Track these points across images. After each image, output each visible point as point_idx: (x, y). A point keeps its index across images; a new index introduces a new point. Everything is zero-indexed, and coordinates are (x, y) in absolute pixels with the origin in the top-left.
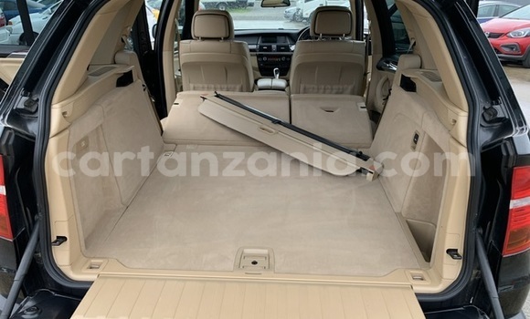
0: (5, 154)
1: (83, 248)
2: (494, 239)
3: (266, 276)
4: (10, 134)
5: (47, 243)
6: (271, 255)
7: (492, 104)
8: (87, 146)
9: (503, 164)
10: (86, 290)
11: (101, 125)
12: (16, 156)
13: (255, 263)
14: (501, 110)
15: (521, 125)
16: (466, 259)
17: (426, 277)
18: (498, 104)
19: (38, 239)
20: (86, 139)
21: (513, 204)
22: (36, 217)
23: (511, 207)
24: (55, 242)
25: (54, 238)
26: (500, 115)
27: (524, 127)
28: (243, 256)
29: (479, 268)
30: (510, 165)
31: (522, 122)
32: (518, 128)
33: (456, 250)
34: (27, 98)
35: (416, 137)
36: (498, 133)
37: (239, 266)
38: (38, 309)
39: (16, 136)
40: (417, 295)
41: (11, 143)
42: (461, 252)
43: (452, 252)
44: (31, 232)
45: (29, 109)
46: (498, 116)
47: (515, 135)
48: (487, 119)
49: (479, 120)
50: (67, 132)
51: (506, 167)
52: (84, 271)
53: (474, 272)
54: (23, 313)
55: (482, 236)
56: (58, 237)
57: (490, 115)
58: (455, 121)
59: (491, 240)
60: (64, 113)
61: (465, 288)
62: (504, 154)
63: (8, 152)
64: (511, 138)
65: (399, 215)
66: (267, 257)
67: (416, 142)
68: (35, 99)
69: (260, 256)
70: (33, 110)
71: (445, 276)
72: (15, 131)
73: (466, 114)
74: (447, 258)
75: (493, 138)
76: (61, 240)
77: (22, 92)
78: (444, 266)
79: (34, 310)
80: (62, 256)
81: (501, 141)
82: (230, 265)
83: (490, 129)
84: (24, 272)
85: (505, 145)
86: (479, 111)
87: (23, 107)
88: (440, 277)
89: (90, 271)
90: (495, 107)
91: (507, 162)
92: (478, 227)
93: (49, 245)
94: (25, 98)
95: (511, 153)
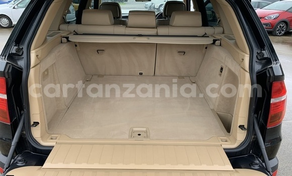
0: (7, 77)
1: (47, 129)
2: (263, 119)
3: (146, 141)
4: (10, 66)
5: (28, 126)
6: (148, 131)
7: (261, 50)
8: (48, 74)
9: (267, 81)
10: (50, 151)
11: (54, 63)
12: (12, 78)
13: (139, 135)
14: (266, 54)
15: (276, 60)
16: (248, 130)
17: (228, 140)
18: (264, 50)
19: (24, 124)
20: (47, 70)
21: (273, 101)
22: (22, 112)
23: (271, 102)
24: (33, 125)
25: (32, 123)
26: (266, 56)
27: (278, 61)
28: (133, 132)
29: (255, 134)
30: (271, 81)
31: (276, 59)
32: (274, 62)
33: (244, 126)
34: (17, 47)
35: (222, 69)
36: (264, 65)
37: (131, 136)
38: (25, 161)
39: (13, 67)
40: (224, 149)
41: (10, 71)
42: (246, 126)
43: (241, 127)
44: (20, 120)
45: (18, 53)
46: (265, 57)
47: (273, 66)
48: (259, 58)
49: (255, 59)
50: (39, 66)
51: (269, 82)
52: (48, 141)
53: (253, 137)
54: (17, 163)
55: (257, 118)
56: (34, 122)
57: (261, 56)
58: (243, 60)
59: (261, 120)
60: (37, 56)
61: (248, 145)
62: (268, 75)
63: (8, 75)
64: (272, 67)
65: (213, 110)
66: (146, 132)
67: (221, 72)
68: (21, 48)
69: (142, 131)
70: (20, 54)
71: (238, 139)
72: (12, 65)
73: (249, 56)
74: (239, 130)
75: (262, 68)
76: (36, 124)
77: (14, 44)
78: (238, 134)
79: (23, 161)
80: (36, 133)
81: (267, 69)
82: (127, 136)
83: (260, 63)
84: (17, 141)
85: (268, 70)
86: (255, 55)
87: (15, 52)
88: (236, 140)
89: (52, 140)
90: (263, 52)
91: (269, 80)
92: (254, 114)
93: (29, 127)
94: (16, 47)
95: (272, 75)
